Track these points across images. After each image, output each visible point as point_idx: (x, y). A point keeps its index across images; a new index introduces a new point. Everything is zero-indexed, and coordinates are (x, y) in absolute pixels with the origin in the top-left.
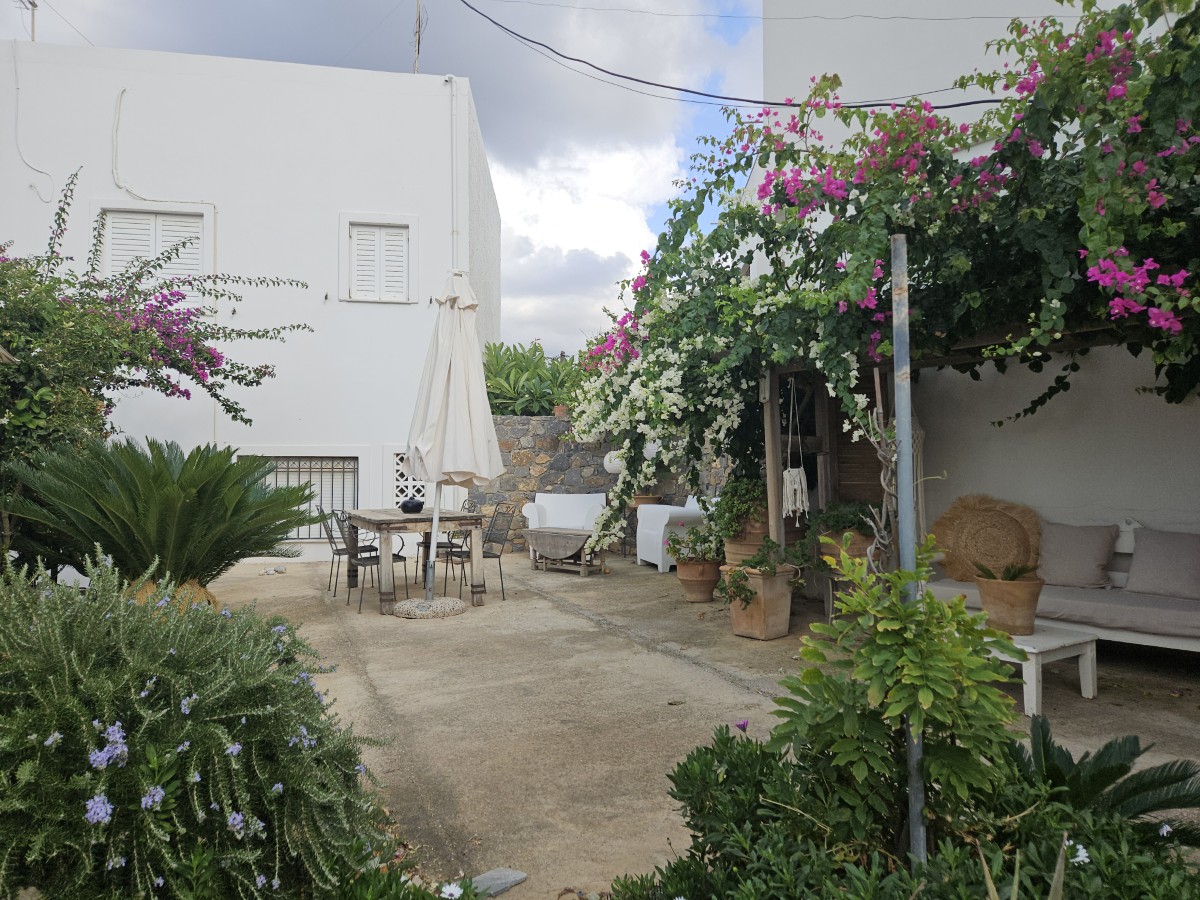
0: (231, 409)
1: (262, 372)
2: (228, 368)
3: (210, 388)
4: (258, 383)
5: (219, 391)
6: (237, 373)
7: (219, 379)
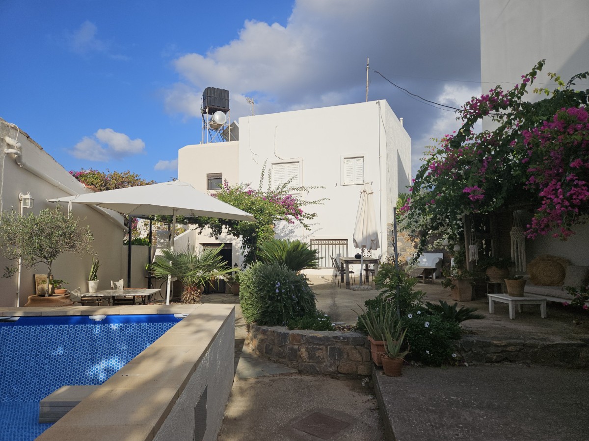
0: (306, 226)
1: (313, 215)
2: (304, 214)
3: (300, 220)
4: (313, 218)
5: (302, 221)
6: (307, 216)
7: (302, 217)
